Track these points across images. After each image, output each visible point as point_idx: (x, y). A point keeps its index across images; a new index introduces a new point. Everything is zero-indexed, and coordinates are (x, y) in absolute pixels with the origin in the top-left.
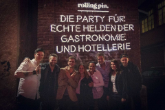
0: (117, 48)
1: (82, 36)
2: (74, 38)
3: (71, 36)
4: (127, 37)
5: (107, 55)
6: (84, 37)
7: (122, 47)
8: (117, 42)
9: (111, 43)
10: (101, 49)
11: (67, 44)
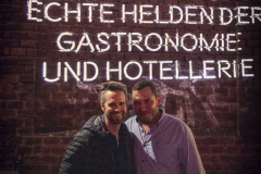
0: (216, 72)
1: (119, 35)
2: (95, 41)
3: (86, 35)
4: (244, 41)
5: (188, 90)
6: (124, 40)
7: (230, 71)
8: (215, 55)
9: (199, 57)
10: (172, 73)
11: (72, 58)
